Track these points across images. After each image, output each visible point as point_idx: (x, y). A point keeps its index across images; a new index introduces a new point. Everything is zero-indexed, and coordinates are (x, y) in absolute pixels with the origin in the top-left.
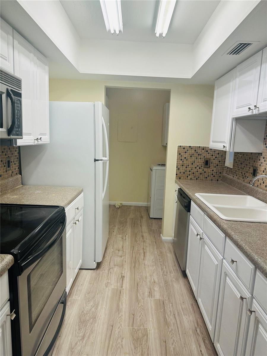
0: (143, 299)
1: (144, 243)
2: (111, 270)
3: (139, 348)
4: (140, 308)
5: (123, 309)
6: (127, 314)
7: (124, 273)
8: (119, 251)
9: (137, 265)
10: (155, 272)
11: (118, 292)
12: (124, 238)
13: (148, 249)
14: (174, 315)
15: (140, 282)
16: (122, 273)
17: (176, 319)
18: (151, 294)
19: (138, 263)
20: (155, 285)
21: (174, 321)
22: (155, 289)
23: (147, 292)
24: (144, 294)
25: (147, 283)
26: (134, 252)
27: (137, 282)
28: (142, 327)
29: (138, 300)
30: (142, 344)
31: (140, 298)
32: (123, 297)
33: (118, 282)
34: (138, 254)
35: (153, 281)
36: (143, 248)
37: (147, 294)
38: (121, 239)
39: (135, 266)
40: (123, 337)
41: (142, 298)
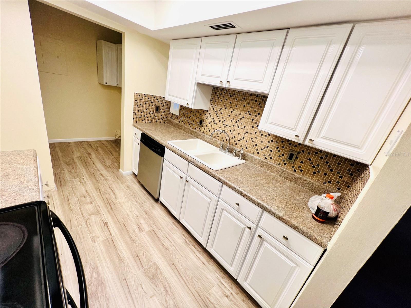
0: (137, 237)
1: (107, 181)
2: (88, 221)
3: (159, 284)
4: (139, 247)
5: (125, 256)
6: (132, 260)
7: (104, 219)
8: (85, 197)
9: (112, 206)
10: (133, 207)
11: (111, 242)
12: (83, 181)
13: (114, 186)
14: (167, 238)
15: (125, 222)
16: (102, 220)
17: (170, 241)
18: (141, 228)
19: (113, 203)
20: (139, 219)
21: (169, 243)
22: (141, 222)
23: (136, 228)
24: (134, 231)
25: (131, 220)
26: (102, 194)
27: (123, 223)
28: (151, 264)
29: (133, 241)
30: (159, 279)
31: (133, 237)
32: (118, 244)
33: (104, 232)
34: (108, 194)
35: (135, 216)
36: (109, 187)
37: (137, 230)
38: (80, 183)
39: (111, 207)
40: (141, 283)
41: (135, 236)
